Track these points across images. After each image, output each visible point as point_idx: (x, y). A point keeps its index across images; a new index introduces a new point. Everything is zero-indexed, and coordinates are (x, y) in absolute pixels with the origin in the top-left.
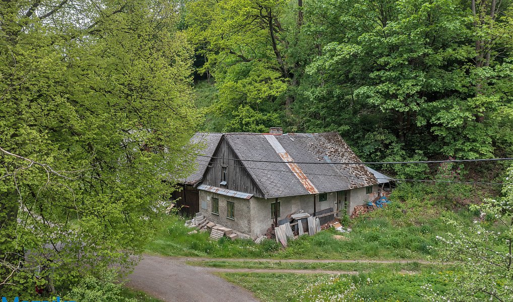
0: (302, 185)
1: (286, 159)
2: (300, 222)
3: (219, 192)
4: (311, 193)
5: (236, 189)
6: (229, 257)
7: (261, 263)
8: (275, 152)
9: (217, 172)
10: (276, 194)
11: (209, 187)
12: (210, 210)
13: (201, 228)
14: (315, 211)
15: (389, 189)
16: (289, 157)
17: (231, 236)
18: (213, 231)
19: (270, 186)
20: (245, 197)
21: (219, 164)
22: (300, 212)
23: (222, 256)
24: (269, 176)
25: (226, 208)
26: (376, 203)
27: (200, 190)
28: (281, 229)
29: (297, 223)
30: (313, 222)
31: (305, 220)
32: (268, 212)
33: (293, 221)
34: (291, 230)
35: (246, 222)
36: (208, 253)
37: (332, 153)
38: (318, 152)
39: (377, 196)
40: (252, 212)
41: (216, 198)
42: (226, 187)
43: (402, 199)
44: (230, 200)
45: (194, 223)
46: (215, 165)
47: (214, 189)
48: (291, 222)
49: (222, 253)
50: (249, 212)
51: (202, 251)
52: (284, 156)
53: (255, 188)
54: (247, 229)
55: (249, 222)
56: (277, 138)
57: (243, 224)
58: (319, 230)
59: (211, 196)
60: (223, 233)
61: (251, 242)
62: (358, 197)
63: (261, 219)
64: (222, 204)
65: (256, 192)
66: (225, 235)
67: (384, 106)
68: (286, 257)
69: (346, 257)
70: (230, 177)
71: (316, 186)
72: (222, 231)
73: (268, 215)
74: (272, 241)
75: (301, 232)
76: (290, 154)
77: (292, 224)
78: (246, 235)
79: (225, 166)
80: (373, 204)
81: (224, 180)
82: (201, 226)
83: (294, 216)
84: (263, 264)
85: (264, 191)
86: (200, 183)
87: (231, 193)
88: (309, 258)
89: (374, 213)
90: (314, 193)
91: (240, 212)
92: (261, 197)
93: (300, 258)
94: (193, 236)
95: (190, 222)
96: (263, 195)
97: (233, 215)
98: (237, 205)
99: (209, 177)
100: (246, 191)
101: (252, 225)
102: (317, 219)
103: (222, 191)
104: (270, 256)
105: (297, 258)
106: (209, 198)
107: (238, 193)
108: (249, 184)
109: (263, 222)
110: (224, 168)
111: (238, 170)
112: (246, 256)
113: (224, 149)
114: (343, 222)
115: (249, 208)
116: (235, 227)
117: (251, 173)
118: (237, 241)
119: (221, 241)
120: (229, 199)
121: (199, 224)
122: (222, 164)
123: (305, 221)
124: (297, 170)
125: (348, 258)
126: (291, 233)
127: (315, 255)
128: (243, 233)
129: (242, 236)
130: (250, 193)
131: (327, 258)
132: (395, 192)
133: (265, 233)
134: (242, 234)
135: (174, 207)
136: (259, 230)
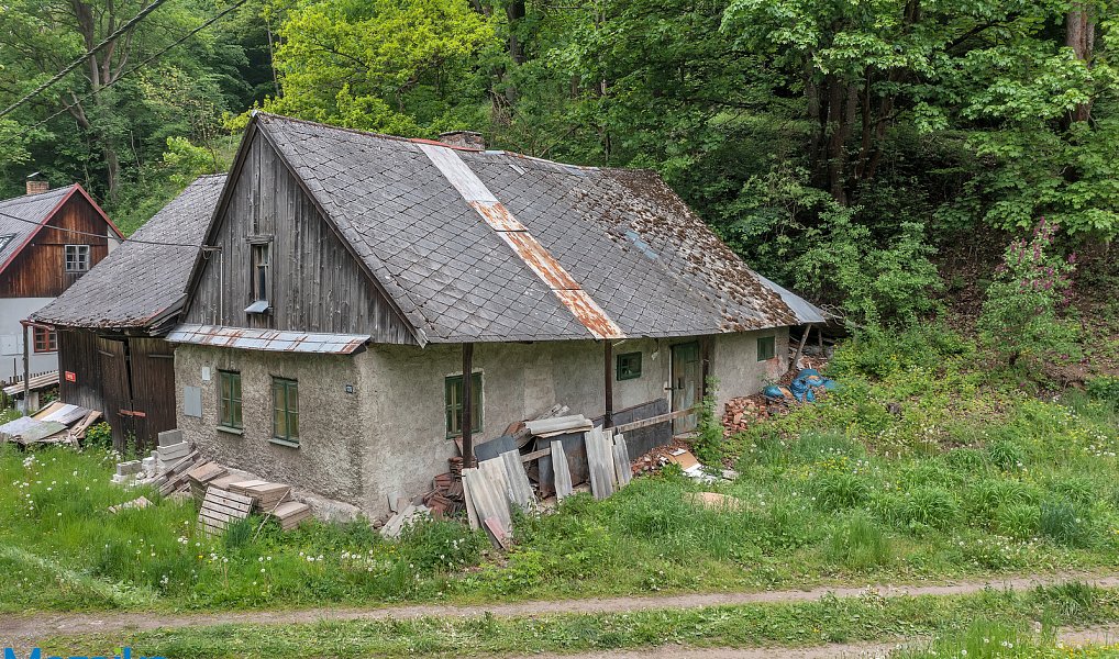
0: (564, 308)
1: (499, 223)
2: (557, 446)
3: (240, 343)
4: (599, 337)
5: (305, 325)
6: (259, 603)
7: (397, 629)
8: (460, 198)
9: (234, 268)
10: (464, 328)
11: (206, 329)
12: (212, 418)
13: (177, 485)
14: (609, 407)
15: (817, 349)
16: (510, 216)
17: (281, 512)
18: (213, 495)
19: (440, 298)
20: (337, 349)
21: (241, 235)
22: (554, 413)
23: (229, 603)
24: (435, 267)
25: (269, 404)
26: (792, 388)
27: (178, 344)
28: (485, 474)
29: (547, 452)
30: (605, 449)
31: (576, 441)
32: (435, 409)
33: (531, 443)
34: (524, 478)
35: (344, 453)
36: (166, 592)
37: (649, 225)
38: (606, 216)
39: (785, 368)
40: (368, 408)
41: (232, 366)
42: (266, 319)
43: (872, 372)
44: (281, 372)
45: (153, 467)
46: (228, 244)
47: (221, 338)
48: (525, 450)
49: (226, 587)
50: (354, 408)
51: (140, 581)
52: (493, 214)
53: (376, 309)
54: (348, 482)
55: (356, 450)
56: (466, 160)
57: (333, 460)
58: (626, 479)
59: (215, 363)
60: (249, 500)
61: (361, 535)
62: (735, 367)
63: (406, 438)
64: (255, 388)
65: (382, 323)
66: (256, 508)
67: (826, 52)
68: (511, 591)
69: (768, 576)
70: (282, 279)
71: (612, 314)
72: (246, 492)
73: (435, 424)
74: (450, 524)
75: (564, 487)
76: (511, 211)
77: (529, 457)
78: (345, 506)
79: (262, 238)
80: (783, 391)
81: (263, 297)
82: (174, 479)
83: (535, 427)
84: (409, 634)
85: (416, 317)
86: (176, 319)
87: (283, 340)
88: (613, 588)
89: (793, 418)
90: (609, 336)
91: (320, 416)
92: (401, 341)
93: (576, 594)
94: (123, 520)
95: (136, 469)
96: (410, 330)
97: (292, 430)
98: (310, 387)
99: (206, 294)
100: (341, 325)
101: (368, 462)
102: (619, 437)
103: (251, 339)
104: (444, 588)
105: (561, 595)
106: (207, 373)
107: (312, 336)
108: (354, 295)
109: (412, 450)
110: (259, 249)
111: (309, 246)
112: (336, 598)
113: (260, 173)
114: (702, 449)
115: (352, 392)
116: (304, 473)
117: (362, 248)
118: (305, 531)
119: (237, 536)
120: (277, 367)
121: (170, 474)
122: (251, 234)
123: (576, 445)
124: (541, 259)
125: (773, 581)
126: (524, 492)
127: (637, 577)
128: (333, 497)
129: (328, 511)
130: (357, 332)
131: (687, 584)
132: (844, 354)
133: (425, 492)
134: (327, 504)
135: (98, 420)
136: (396, 482)
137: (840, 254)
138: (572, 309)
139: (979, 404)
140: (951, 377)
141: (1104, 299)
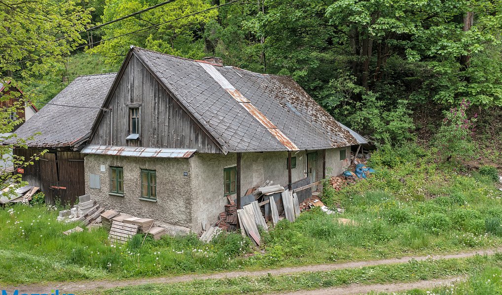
0: (273, 137)
1: (238, 98)
2: (272, 198)
3: (124, 154)
4: (290, 150)
5: (159, 144)
6: (156, 273)
7: (230, 283)
8: (221, 87)
9: (120, 117)
11: (103, 147)
12: (106, 189)
13: (90, 222)
14: (290, 181)
15: (361, 155)
16: (242, 96)
17: (154, 231)
18: (115, 225)
19: (227, 132)
20: (181, 155)
21: (123, 103)
22: (267, 184)
23: (141, 274)
24: (221, 118)
25: (139, 182)
26: (356, 172)
27: (86, 155)
28: (247, 211)
29: (268, 201)
30: (290, 199)
31: (279, 196)
32: (219, 184)
33: (261, 197)
34: (261, 214)
35: (182, 203)
36: (110, 271)
37: (294, 100)
38: (277, 96)
39: (350, 164)
40: (194, 183)
41: (117, 166)
42: (138, 142)
43: (388, 164)
44: (147, 166)
45: (76, 213)
46: (116, 107)
47: (113, 151)
48: (260, 200)
49: (140, 267)
50: (188, 183)
51: (96, 265)
52: (235, 94)
53: (200, 137)
54: (184, 217)
55: (188, 202)
56: (219, 70)
57: (176, 207)
58: (298, 214)
59: (108, 163)
60: (136, 227)
61: (192, 241)
62: (332, 163)
63: (209, 196)
64: (131, 175)
65: (203, 143)
66: (140, 230)
67: (374, 26)
68: (272, 264)
69: (381, 253)
70: (146, 124)
72: (133, 223)
73: (219, 190)
74: (234, 234)
75: (276, 218)
76: (241, 93)
77: (262, 204)
78: (183, 228)
79: (135, 104)
80: (352, 173)
81: (134, 132)
82: (89, 218)
83: (263, 190)
84: (237, 284)
85: (221, 141)
86: (86, 143)
87: (149, 152)
88: (316, 261)
90: (294, 150)
91: (169, 186)
92: (213, 152)
93: (301, 264)
94: (74, 237)
95: (68, 214)
96: (218, 146)
97: (152, 193)
98: (162, 173)
99: (103, 131)
100: (180, 145)
101: (194, 207)
102: (295, 194)
103: (130, 151)
104: (241, 263)
105: (295, 265)
106: (103, 168)
107: (164, 150)
108: (187, 131)
109: (211, 202)
110: (133, 110)
111: (162, 108)
112: (193, 270)
113: (134, 75)
115: (187, 175)
116: (161, 215)
118: (165, 241)
119: (135, 244)
120: (145, 164)
121: (86, 216)
122: (129, 103)
123: (278, 198)
124: (259, 115)
125: (383, 255)
126: (262, 220)
127: (325, 256)
128: (175, 224)
129: (175, 231)
130: (189, 148)
131: (347, 258)
132: (375, 157)
133: (216, 221)
134: (173, 227)
135: (38, 191)
136: (205, 217)
137: (371, 113)
138: (277, 137)
139: (437, 178)
140: (423, 166)
141: (482, 133)
